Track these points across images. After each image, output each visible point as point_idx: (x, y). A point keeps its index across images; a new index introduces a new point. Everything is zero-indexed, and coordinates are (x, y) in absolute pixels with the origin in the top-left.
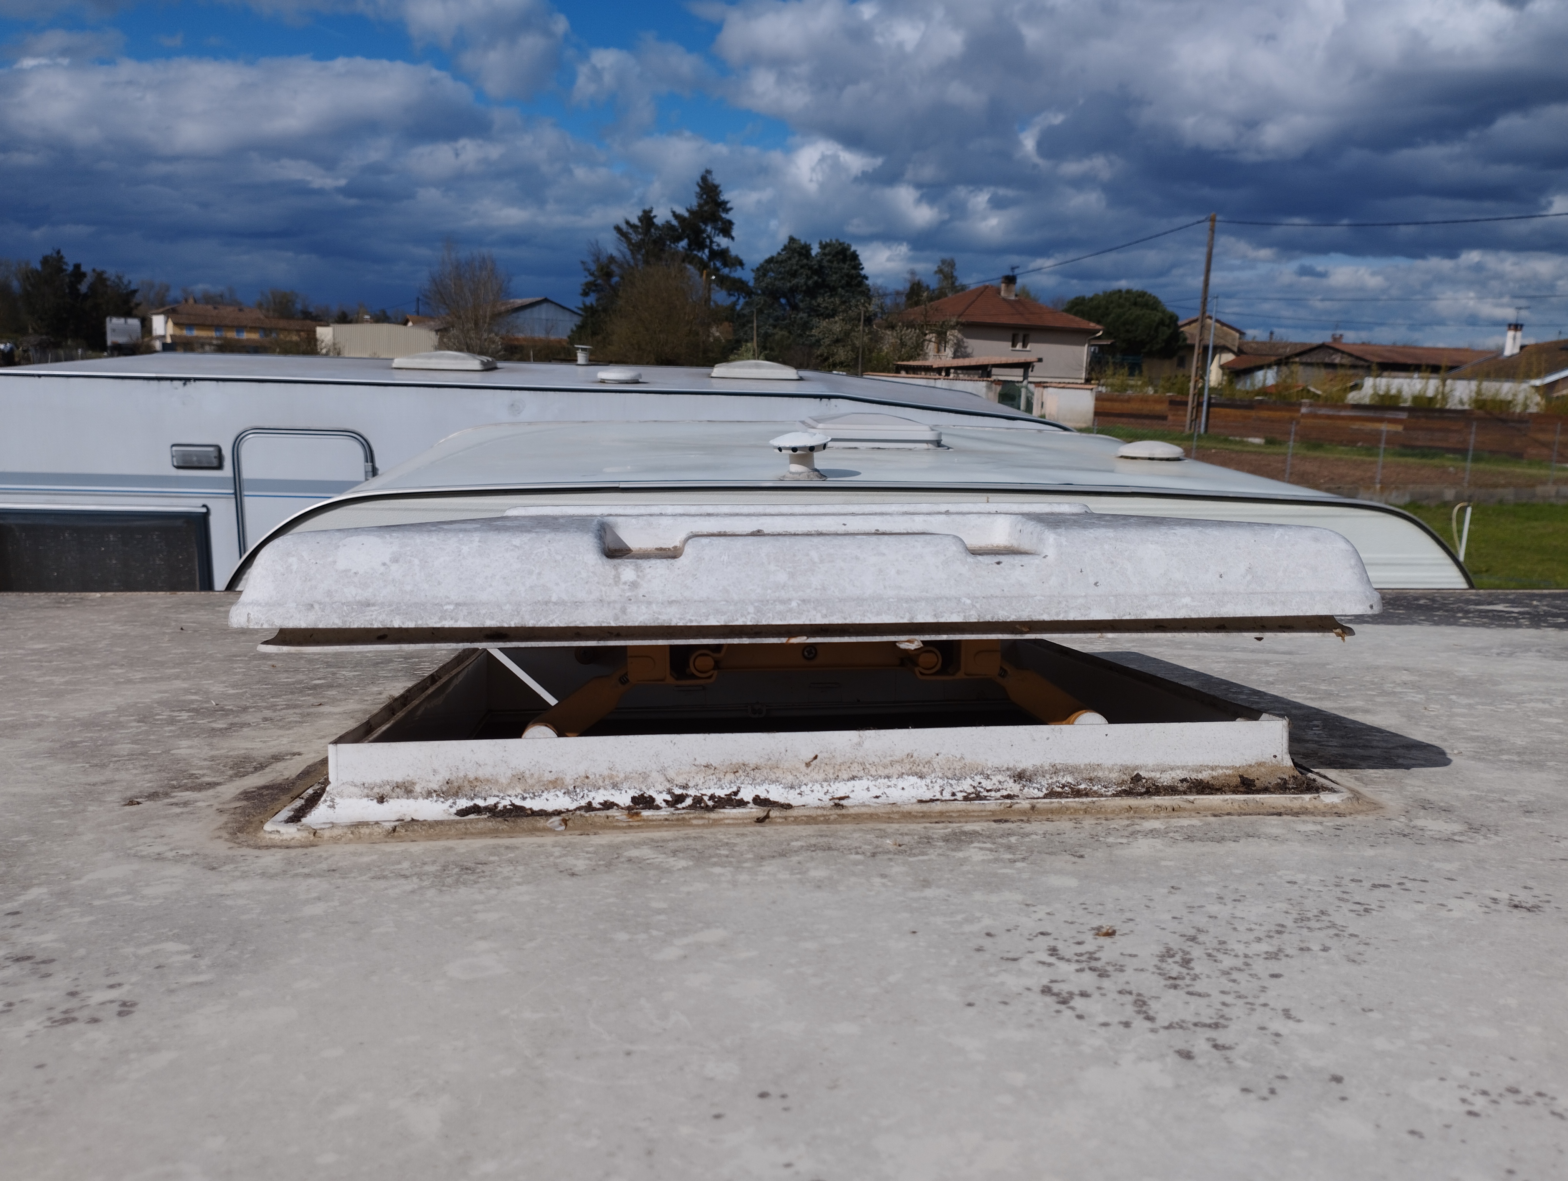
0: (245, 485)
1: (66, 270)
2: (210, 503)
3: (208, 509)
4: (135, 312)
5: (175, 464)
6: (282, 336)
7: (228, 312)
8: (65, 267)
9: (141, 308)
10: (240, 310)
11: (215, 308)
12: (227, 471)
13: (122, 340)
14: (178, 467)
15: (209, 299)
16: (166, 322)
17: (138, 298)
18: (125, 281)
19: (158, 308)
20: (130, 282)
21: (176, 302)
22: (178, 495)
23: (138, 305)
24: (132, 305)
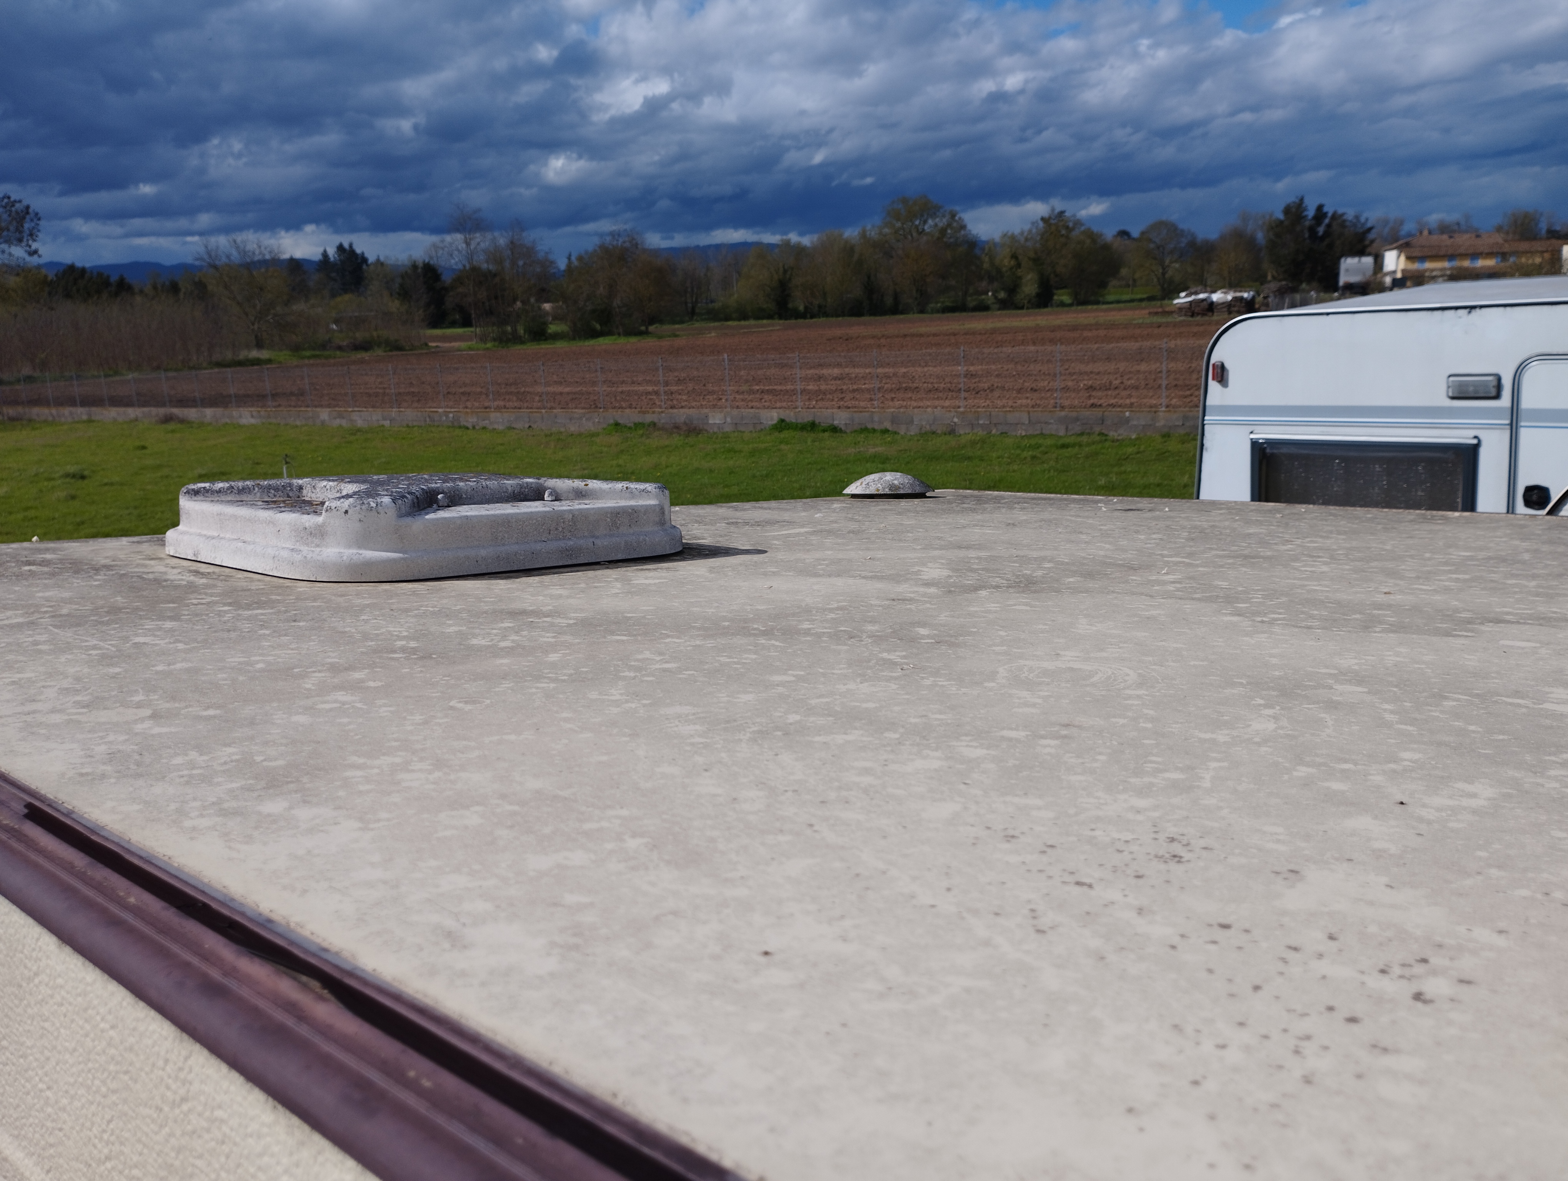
0: (1522, 415)
1: (1306, 216)
2: (1482, 434)
3: (1479, 441)
4: (1369, 250)
5: (1451, 394)
6: (1523, 260)
7: (1464, 241)
8: (1305, 213)
9: (1375, 245)
10: (1478, 236)
11: (1451, 237)
12: (1505, 400)
13: (1354, 279)
14: (1453, 398)
15: (1445, 229)
16: (1399, 257)
17: (1372, 236)
18: (1363, 220)
19: (1392, 243)
20: (1367, 219)
21: (1410, 235)
22: (1448, 427)
23: (1372, 242)
24: (1367, 242)
